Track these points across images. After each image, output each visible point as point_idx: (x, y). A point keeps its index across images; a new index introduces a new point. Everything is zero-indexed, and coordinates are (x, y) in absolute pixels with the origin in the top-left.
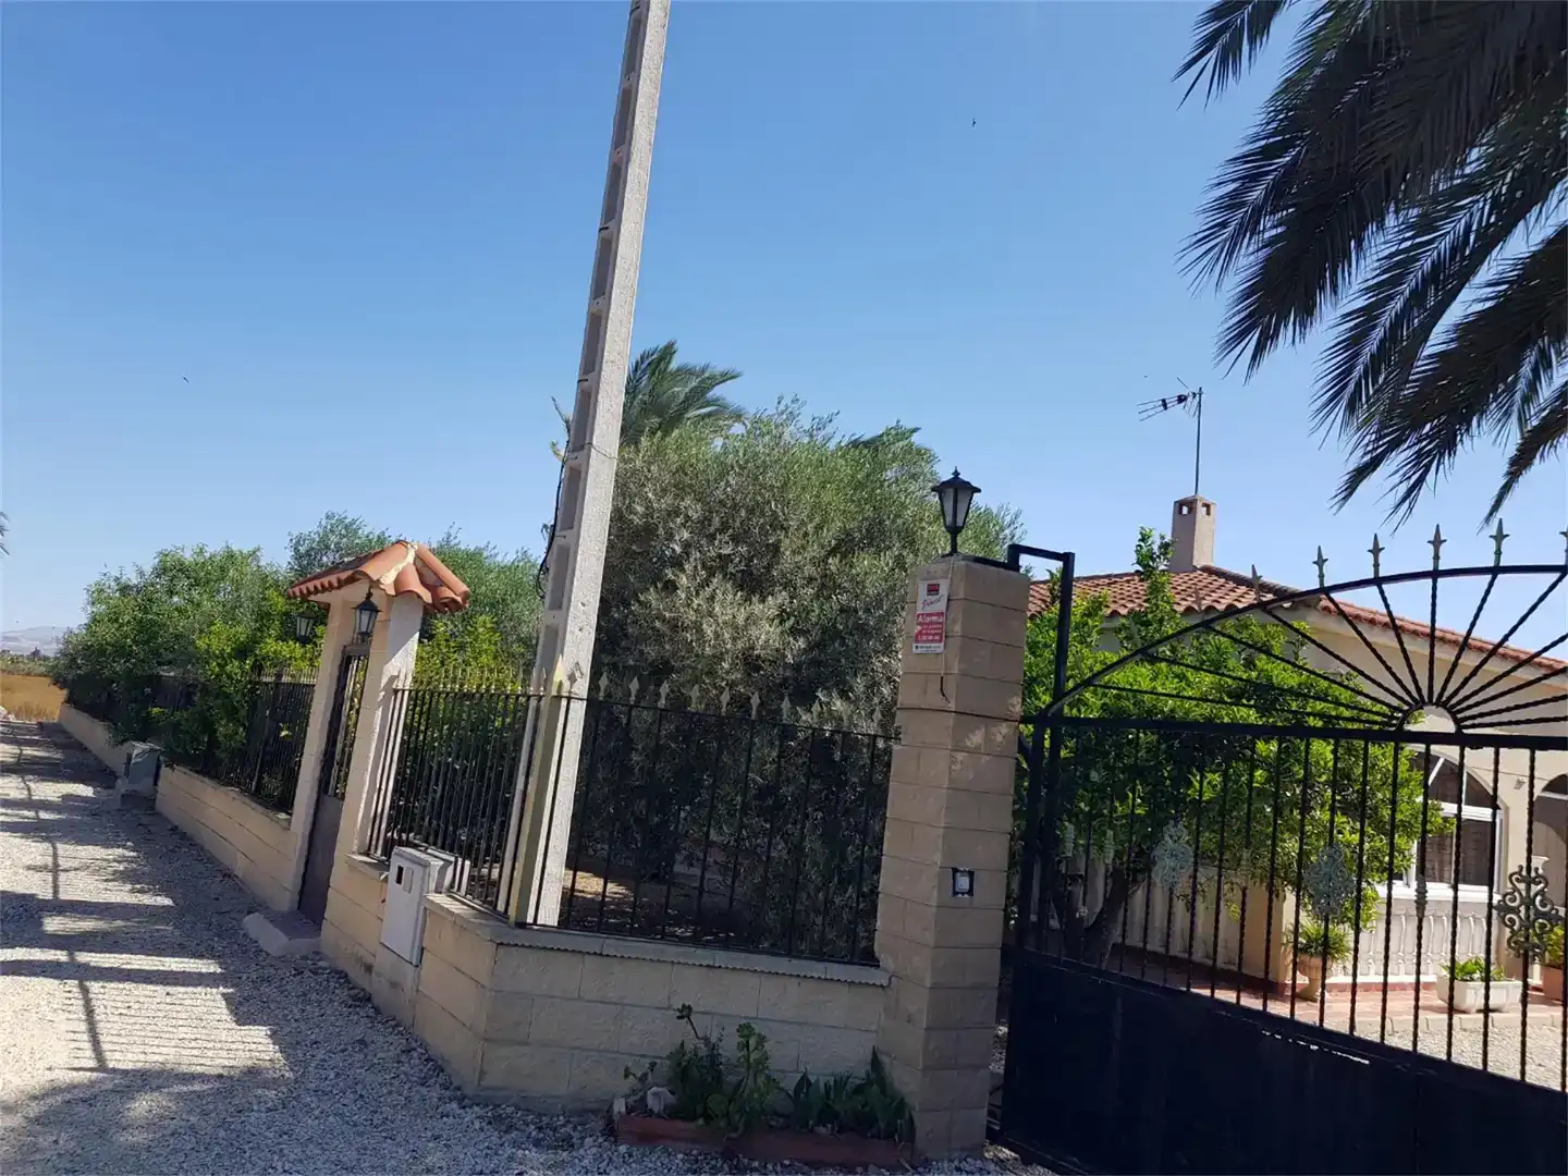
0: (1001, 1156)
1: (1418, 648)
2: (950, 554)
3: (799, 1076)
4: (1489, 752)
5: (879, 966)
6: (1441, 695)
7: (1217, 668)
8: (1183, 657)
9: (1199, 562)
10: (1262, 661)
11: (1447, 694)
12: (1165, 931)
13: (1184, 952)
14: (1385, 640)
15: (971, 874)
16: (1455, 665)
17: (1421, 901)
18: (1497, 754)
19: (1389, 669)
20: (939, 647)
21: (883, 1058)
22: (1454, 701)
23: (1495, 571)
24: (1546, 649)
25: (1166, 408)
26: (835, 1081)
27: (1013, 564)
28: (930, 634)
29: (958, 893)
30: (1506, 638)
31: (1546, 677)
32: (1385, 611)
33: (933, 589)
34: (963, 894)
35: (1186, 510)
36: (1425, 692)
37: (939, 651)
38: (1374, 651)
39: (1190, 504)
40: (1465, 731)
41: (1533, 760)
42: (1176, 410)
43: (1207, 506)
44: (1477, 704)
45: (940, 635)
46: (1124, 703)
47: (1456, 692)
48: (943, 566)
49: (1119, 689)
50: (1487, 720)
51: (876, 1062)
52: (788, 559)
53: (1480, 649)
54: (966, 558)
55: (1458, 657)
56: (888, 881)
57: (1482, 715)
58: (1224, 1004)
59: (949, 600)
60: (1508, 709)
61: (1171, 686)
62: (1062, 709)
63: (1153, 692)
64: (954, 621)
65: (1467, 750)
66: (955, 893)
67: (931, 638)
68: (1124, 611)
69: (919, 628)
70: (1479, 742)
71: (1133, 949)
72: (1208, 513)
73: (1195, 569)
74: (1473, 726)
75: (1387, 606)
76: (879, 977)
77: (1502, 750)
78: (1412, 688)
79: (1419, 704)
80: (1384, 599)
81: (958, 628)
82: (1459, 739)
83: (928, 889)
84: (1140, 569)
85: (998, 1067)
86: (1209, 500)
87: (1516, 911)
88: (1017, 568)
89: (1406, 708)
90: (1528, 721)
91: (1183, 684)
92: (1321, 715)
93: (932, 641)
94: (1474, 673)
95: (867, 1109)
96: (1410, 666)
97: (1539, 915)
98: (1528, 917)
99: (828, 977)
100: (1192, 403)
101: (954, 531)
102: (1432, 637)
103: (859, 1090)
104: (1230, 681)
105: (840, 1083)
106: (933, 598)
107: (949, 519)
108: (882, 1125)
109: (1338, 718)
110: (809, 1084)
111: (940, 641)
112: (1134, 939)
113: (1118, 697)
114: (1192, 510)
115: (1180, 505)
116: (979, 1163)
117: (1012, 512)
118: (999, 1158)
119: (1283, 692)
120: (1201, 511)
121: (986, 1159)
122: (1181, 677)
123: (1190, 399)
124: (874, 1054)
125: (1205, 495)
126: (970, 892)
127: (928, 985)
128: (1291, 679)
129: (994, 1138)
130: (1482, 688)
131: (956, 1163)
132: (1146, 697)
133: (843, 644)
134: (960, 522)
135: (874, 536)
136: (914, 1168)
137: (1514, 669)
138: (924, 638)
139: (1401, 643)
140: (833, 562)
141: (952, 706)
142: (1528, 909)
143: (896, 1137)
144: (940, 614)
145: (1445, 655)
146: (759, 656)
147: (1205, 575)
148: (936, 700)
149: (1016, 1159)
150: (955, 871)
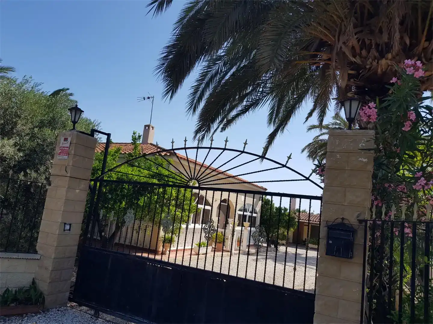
0: (72, 305)
1: (192, 166)
2: (73, 130)
3: (6, 289)
4: (205, 191)
5: (37, 253)
6: (196, 177)
7: (149, 169)
8: (141, 166)
9: (149, 142)
10: (160, 168)
11: (197, 177)
12: (125, 237)
13: (129, 243)
14: (185, 163)
15: (70, 225)
16: (200, 170)
17: (187, 228)
18: (207, 192)
19: (185, 170)
20: (66, 157)
21: (37, 281)
22: (199, 179)
23: (210, 148)
24: (219, 168)
25: (144, 100)
26: (19, 289)
27: (92, 135)
28: (64, 153)
29: (65, 230)
30: (211, 164)
31: (218, 174)
32: (186, 156)
33: (66, 139)
34: (67, 230)
35: (147, 128)
36: (193, 177)
37: (67, 158)
38: (183, 166)
39: (149, 126)
40: (201, 186)
41: (214, 193)
42: (147, 100)
43: (153, 127)
44: (204, 180)
45: (67, 153)
46: (124, 177)
47: (199, 177)
48: (70, 133)
49: (122, 173)
50: (205, 184)
51: (34, 282)
52: (19, 127)
53: (205, 167)
54: (77, 131)
55: (201, 168)
56: (44, 226)
57: (204, 182)
58: (138, 257)
59: (71, 143)
60: (210, 181)
61: (137, 173)
62: (103, 177)
63: (132, 174)
64: (72, 149)
65: (200, 191)
66: (64, 230)
67: (64, 154)
68: (127, 153)
69: (60, 151)
70: (203, 189)
71: (121, 244)
72: (153, 129)
73: (148, 144)
74: (202, 185)
75: (187, 155)
76: (37, 256)
77: (208, 191)
78: (190, 175)
79: (191, 179)
80: (186, 153)
81: (73, 152)
82: (199, 188)
83: (56, 230)
84: (133, 142)
85: (74, 279)
86: (153, 126)
87: (207, 229)
88: (93, 136)
89: (188, 180)
90: (214, 184)
91: (140, 173)
92: (173, 182)
93: (64, 155)
94: (203, 173)
95: (29, 296)
96: (190, 170)
97: (212, 230)
98: (209, 230)
99: (19, 258)
100: (151, 99)
101: (74, 122)
102: (196, 163)
103: (26, 291)
104: (151, 173)
105: (20, 290)
106: (66, 142)
107: (73, 119)
108: (34, 301)
109: (176, 183)
110: (9, 290)
111: (67, 155)
112: (122, 241)
113: (122, 175)
114: (149, 128)
115: (146, 126)
116: (65, 308)
117: (98, 122)
118: (72, 306)
119: (164, 176)
120: (151, 128)
121: (68, 306)
122: (139, 171)
123: (151, 98)
124: (33, 279)
125: (152, 124)
126: (69, 230)
127: (53, 257)
128: (167, 173)
129: (70, 300)
130: (205, 176)
131: (58, 309)
132: (130, 175)
133: (37, 155)
134: (76, 120)
135: (52, 123)
136: (44, 312)
137: (212, 172)
138: (62, 154)
139: (189, 164)
140: (36, 130)
141: (69, 175)
142: (209, 229)
143: (38, 304)
144: (67, 147)
145: (198, 168)
146: (5, 157)
147: (150, 145)
148: (64, 173)
149: (77, 305)
150: (65, 224)
